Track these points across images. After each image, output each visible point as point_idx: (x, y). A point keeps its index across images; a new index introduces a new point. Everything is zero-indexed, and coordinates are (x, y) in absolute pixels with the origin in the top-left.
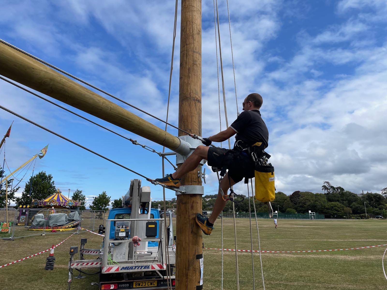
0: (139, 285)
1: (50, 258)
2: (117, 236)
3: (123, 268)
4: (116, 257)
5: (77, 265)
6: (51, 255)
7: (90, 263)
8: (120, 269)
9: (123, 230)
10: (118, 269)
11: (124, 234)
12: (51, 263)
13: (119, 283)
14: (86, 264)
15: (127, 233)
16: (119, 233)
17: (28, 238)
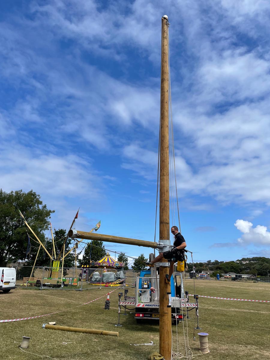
0: (156, 316)
1: (107, 302)
2: (143, 287)
3: (146, 305)
4: (143, 300)
5: (123, 303)
6: (108, 300)
7: (130, 303)
8: (144, 306)
9: (146, 283)
10: (143, 306)
11: (146, 286)
12: (108, 305)
13: (145, 314)
14: (127, 303)
15: (148, 286)
16: (144, 285)
17: (91, 290)
